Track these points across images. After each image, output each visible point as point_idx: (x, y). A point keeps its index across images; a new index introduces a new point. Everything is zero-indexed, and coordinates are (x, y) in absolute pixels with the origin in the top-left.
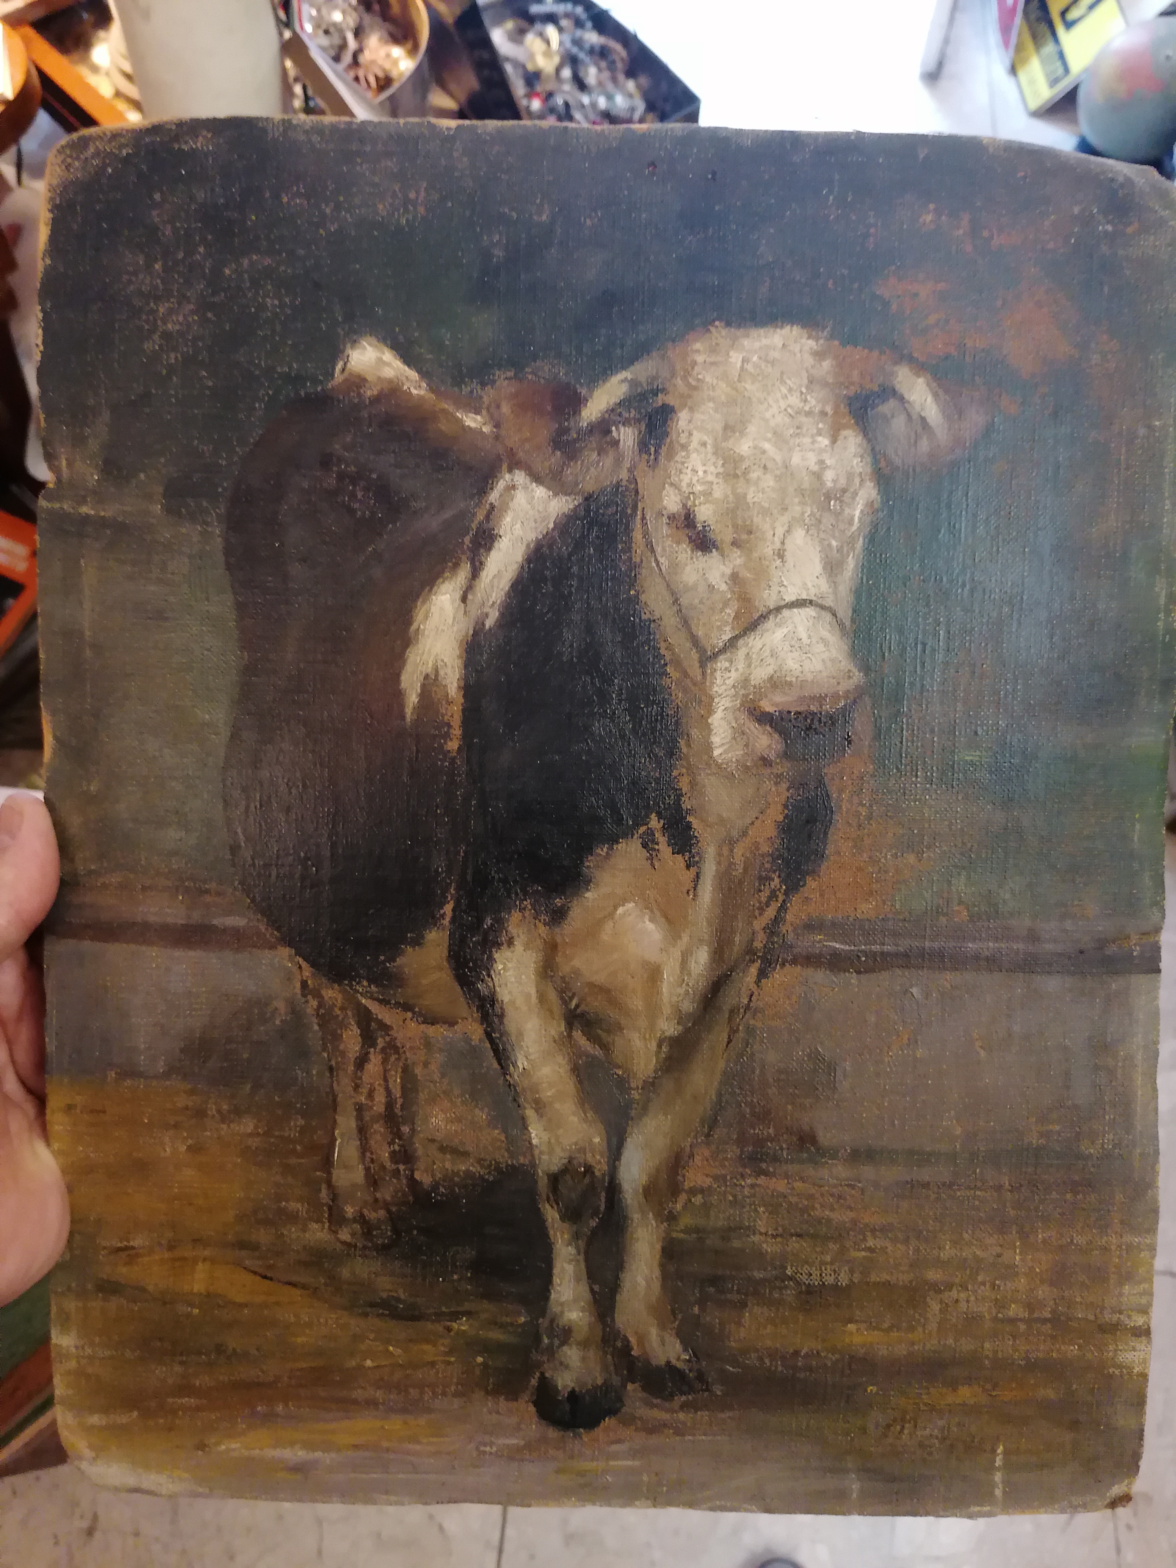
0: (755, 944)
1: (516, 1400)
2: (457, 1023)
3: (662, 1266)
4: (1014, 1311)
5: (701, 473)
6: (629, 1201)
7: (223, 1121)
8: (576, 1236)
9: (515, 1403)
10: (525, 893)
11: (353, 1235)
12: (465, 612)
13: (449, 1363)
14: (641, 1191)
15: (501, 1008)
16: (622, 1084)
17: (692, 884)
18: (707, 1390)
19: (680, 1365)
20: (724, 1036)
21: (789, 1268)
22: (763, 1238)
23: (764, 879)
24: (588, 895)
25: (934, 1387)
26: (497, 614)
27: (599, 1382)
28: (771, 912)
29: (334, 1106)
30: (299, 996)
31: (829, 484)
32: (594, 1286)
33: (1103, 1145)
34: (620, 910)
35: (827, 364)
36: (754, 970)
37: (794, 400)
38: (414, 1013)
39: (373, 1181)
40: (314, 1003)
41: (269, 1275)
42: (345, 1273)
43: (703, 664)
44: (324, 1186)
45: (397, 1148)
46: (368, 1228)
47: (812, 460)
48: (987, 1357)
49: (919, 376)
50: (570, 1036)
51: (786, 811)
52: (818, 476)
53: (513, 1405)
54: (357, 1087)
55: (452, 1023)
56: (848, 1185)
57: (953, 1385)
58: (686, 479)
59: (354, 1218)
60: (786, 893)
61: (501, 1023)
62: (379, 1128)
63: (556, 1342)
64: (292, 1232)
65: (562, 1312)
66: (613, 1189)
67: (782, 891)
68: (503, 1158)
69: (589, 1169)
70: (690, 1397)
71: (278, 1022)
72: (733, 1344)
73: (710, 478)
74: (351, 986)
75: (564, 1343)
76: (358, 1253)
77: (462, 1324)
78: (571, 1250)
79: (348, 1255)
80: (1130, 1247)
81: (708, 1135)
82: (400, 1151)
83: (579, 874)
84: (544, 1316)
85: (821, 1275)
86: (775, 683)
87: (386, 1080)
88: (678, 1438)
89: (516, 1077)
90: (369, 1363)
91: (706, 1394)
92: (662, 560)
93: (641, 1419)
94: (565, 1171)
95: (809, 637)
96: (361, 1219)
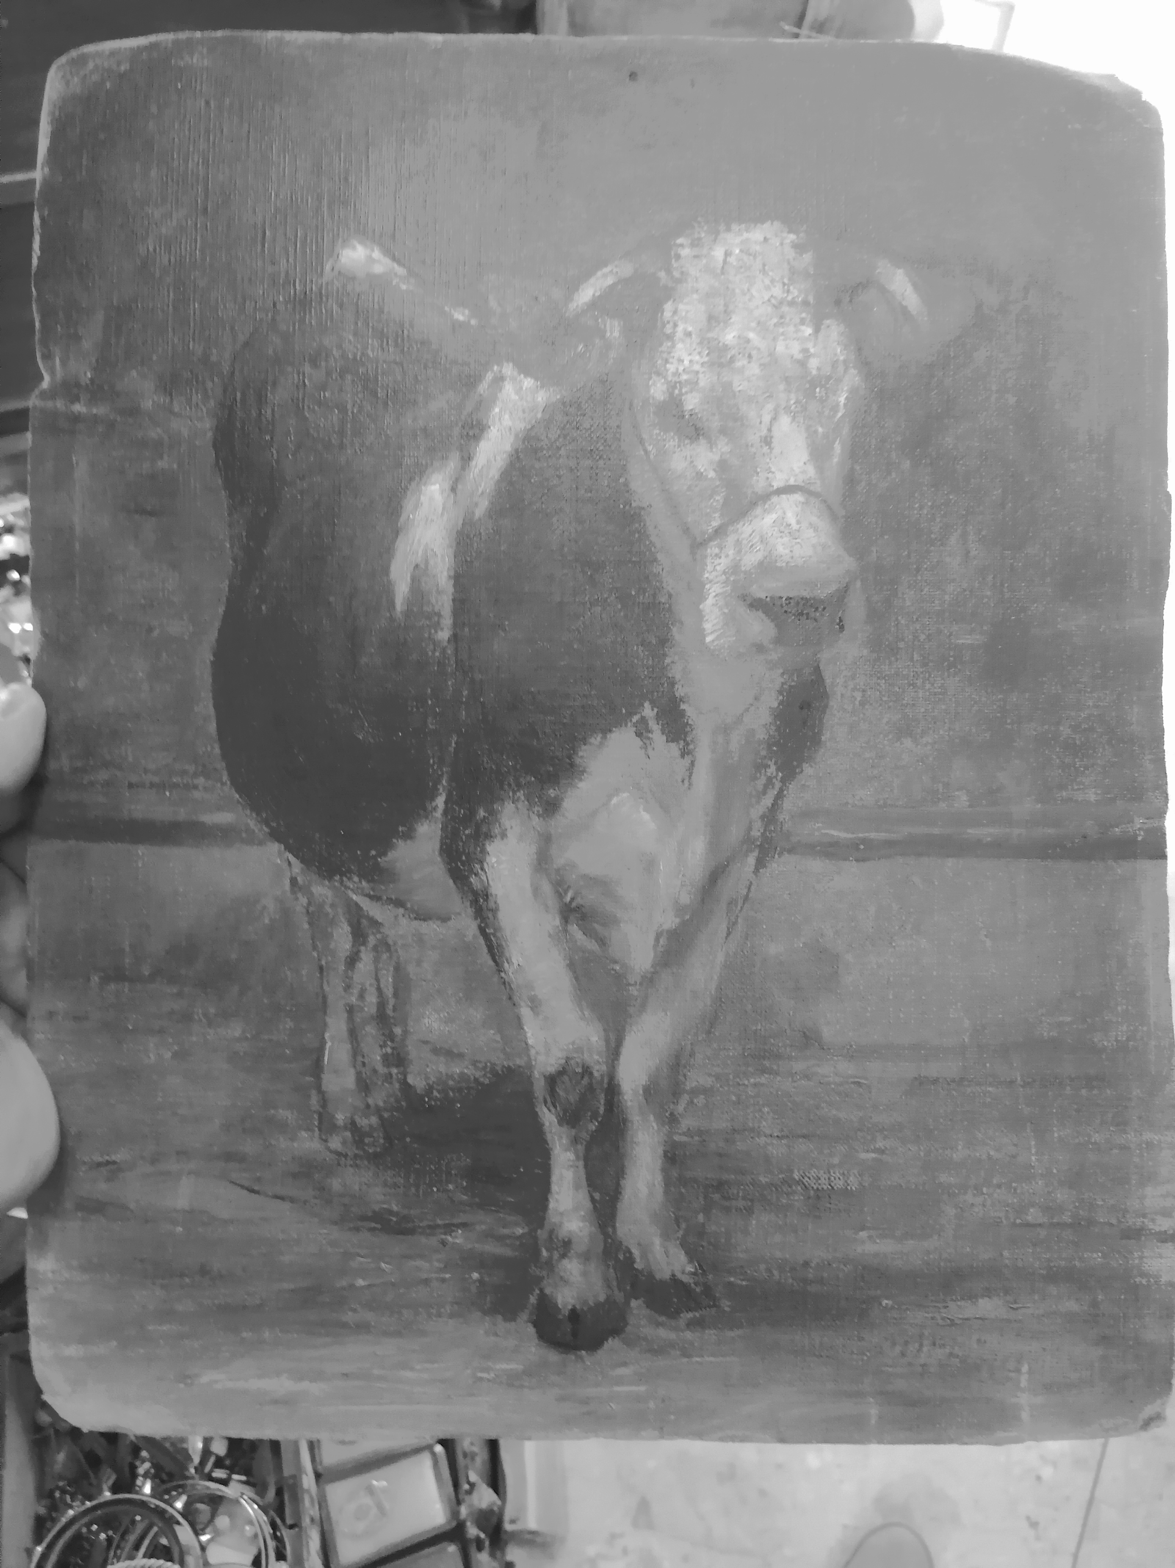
0: (752, 833)
1: (514, 1320)
2: (449, 919)
3: (664, 1170)
4: (1033, 1215)
5: (686, 363)
6: (629, 1104)
7: (210, 1024)
8: (575, 1141)
9: (513, 1323)
10: (519, 786)
11: (344, 1143)
12: (455, 502)
13: (443, 1280)
14: (641, 1092)
15: (495, 903)
16: (619, 979)
17: (688, 773)
18: (715, 1306)
19: (685, 1279)
20: (724, 927)
21: (796, 1171)
22: (769, 1140)
23: (760, 767)
24: (581, 785)
25: (952, 1300)
26: (487, 503)
27: (602, 1298)
28: (768, 801)
29: (324, 1005)
30: (289, 894)
31: (814, 372)
32: (594, 1194)
33: (1117, 1036)
34: (615, 800)
35: (808, 257)
36: (751, 860)
37: (777, 291)
38: (406, 909)
39: (364, 1086)
40: (304, 901)
41: (256, 1188)
42: (336, 1184)
43: (693, 553)
44: (314, 1092)
45: (389, 1050)
46: (358, 1134)
47: (795, 349)
48: (1006, 1266)
49: (899, 268)
50: (566, 931)
51: (781, 698)
52: (803, 364)
53: (511, 1326)
54: (348, 988)
55: (445, 919)
56: (854, 1083)
57: (972, 1297)
58: (671, 368)
59: (345, 1124)
60: (783, 781)
61: (495, 917)
62: (371, 1030)
63: (556, 1255)
64: (282, 1142)
65: (561, 1223)
66: (612, 1090)
67: (779, 778)
68: (500, 1060)
69: (587, 1071)
70: (697, 1315)
71: (267, 921)
72: (741, 1255)
73: (697, 367)
74: (342, 882)
75: (563, 1256)
76: (350, 1162)
77: (456, 1237)
78: (571, 1156)
79: (339, 1164)
80: (1150, 1145)
81: (709, 1032)
82: (392, 1054)
83: (572, 765)
84: (541, 1226)
85: (829, 1179)
86: (767, 567)
87: (377, 980)
88: (685, 1360)
89: (510, 974)
90: (360, 1282)
91: (714, 1310)
92: (650, 448)
93: (645, 1339)
94: (562, 1072)
95: (798, 522)
96: (353, 1126)
